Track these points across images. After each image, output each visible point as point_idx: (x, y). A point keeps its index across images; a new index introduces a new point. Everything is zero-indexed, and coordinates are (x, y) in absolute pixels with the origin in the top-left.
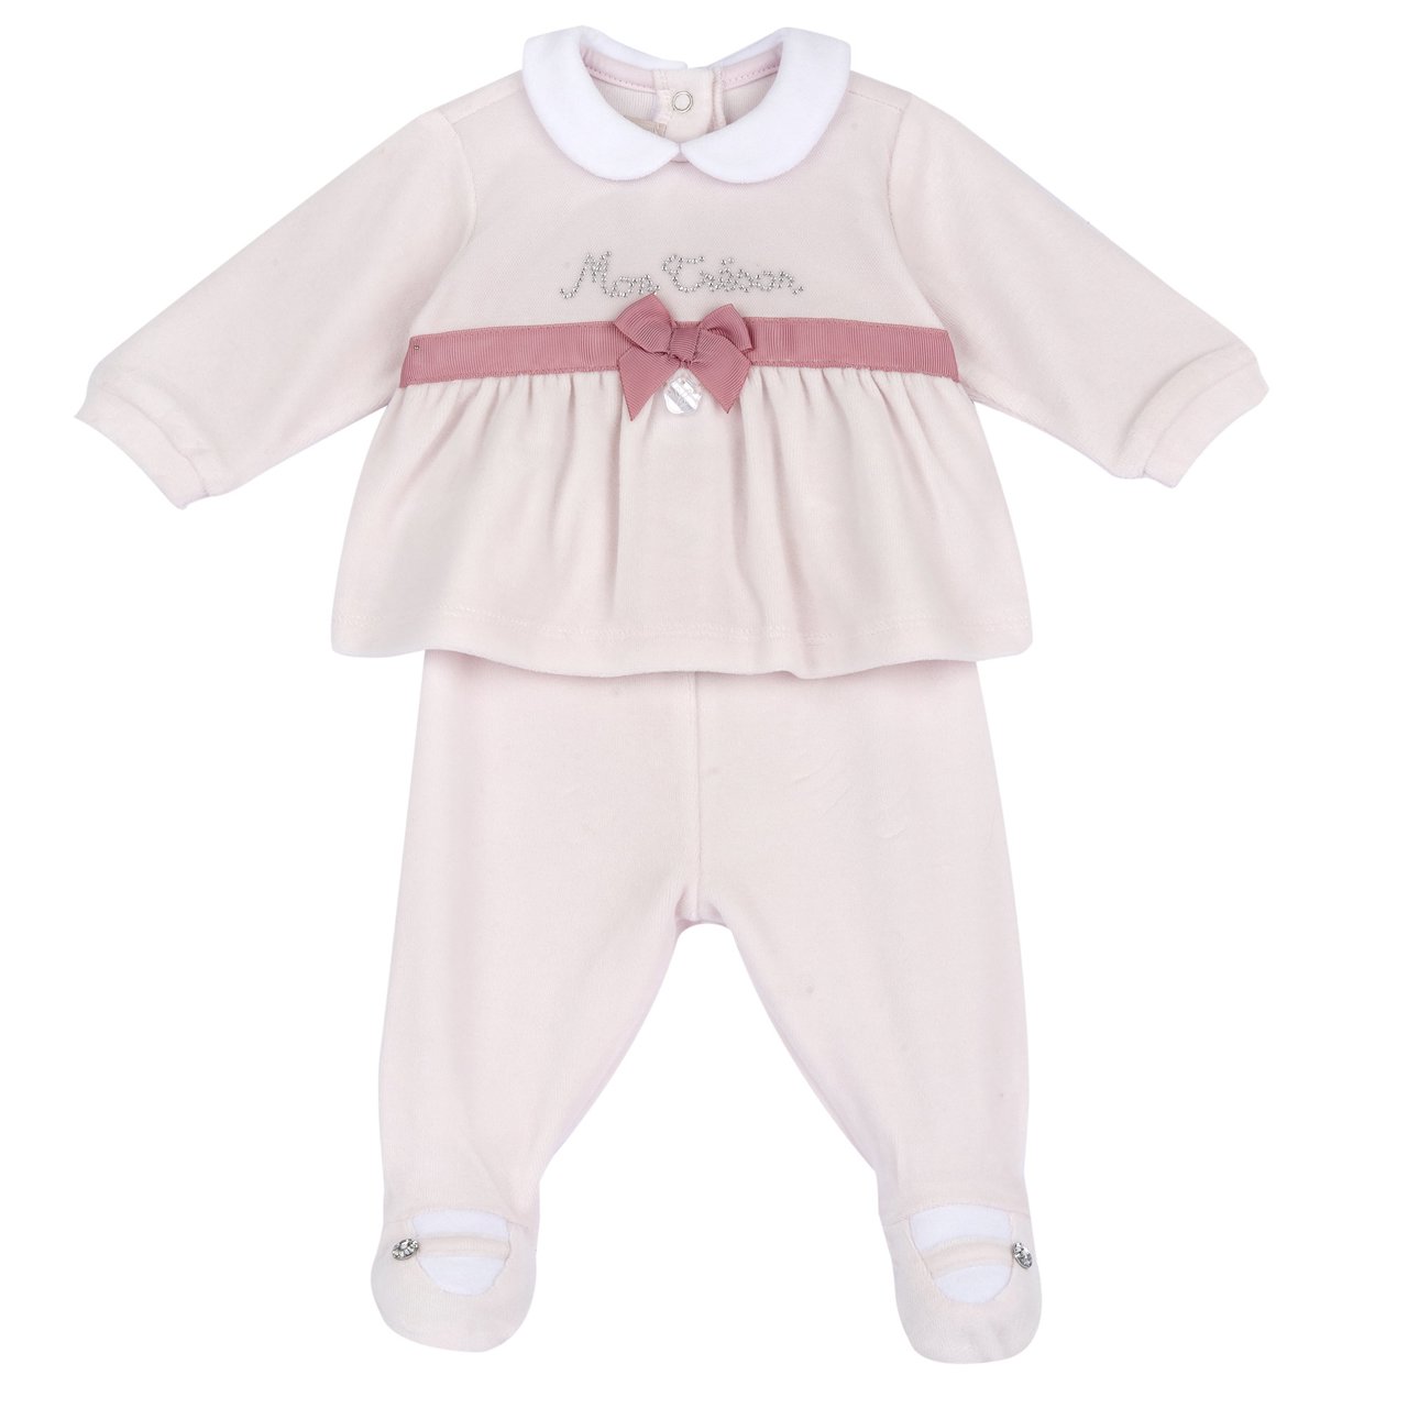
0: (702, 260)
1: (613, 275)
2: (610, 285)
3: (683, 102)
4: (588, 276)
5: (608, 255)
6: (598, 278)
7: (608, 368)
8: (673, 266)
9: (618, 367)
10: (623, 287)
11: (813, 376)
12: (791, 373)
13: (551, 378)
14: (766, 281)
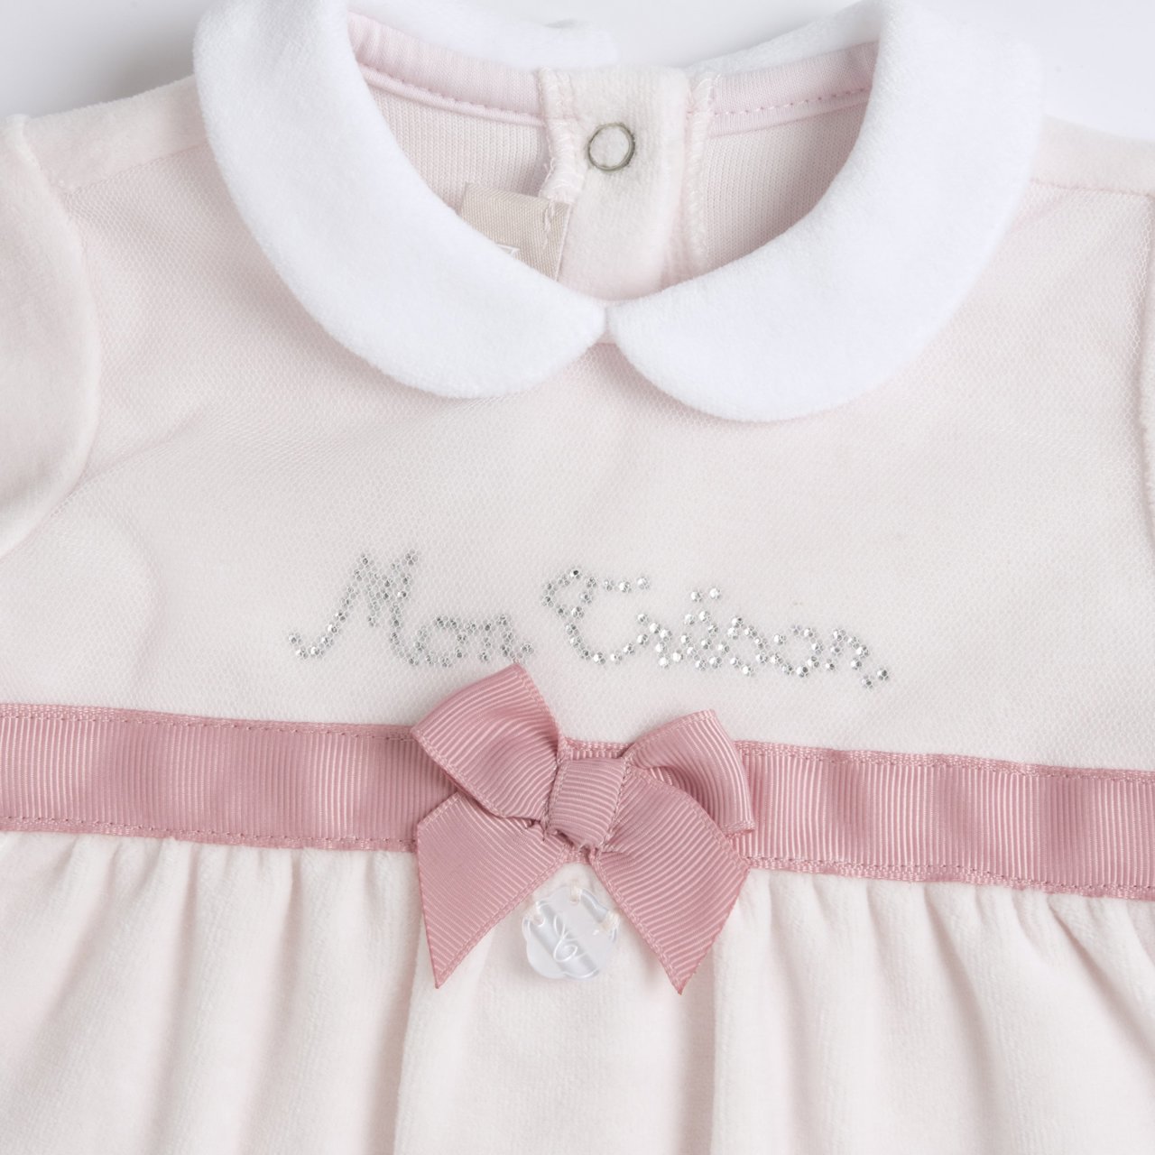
0: (645, 586)
1: (418, 614)
2: (410, 634)
3: (616, 147)
4: (359, 611)
5: (411, 560)
6: (385, 615)
7: (387, 846)
8: (571, 596)
9: (412, 846)
10: (444, 642)
11: (907, 899)
12: (851, 892)
13: (247, 857)
14: (800, 652)
